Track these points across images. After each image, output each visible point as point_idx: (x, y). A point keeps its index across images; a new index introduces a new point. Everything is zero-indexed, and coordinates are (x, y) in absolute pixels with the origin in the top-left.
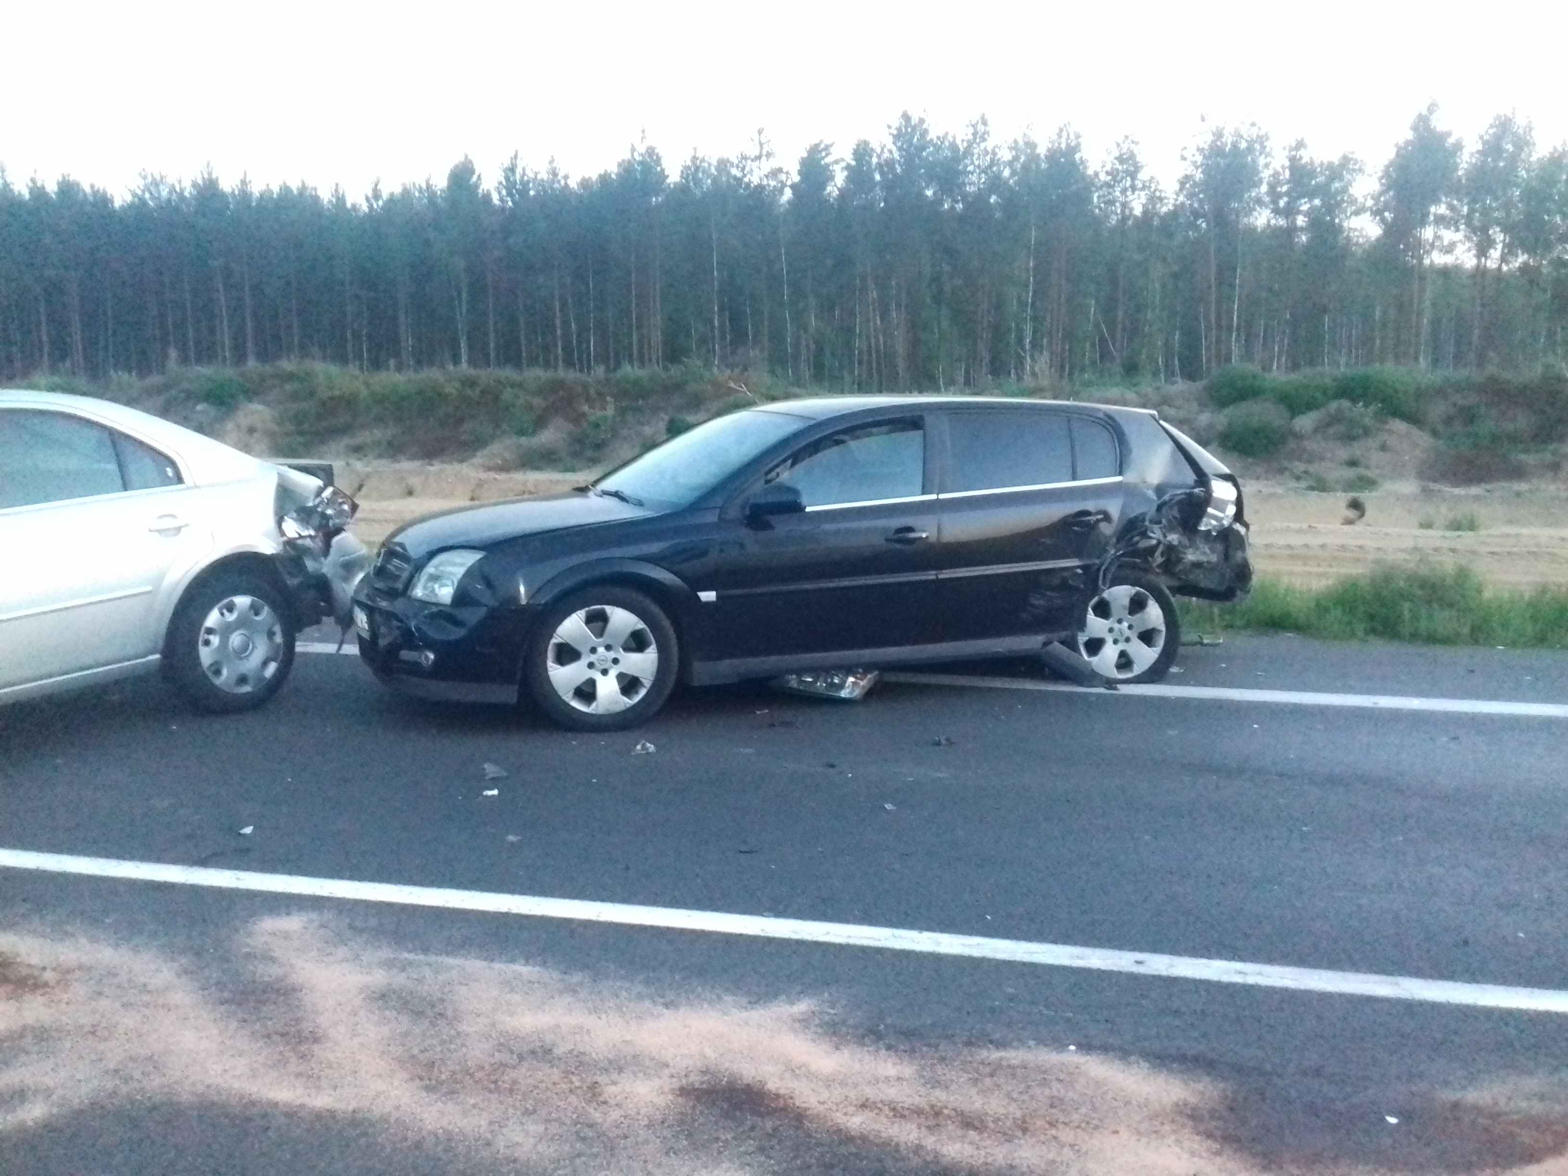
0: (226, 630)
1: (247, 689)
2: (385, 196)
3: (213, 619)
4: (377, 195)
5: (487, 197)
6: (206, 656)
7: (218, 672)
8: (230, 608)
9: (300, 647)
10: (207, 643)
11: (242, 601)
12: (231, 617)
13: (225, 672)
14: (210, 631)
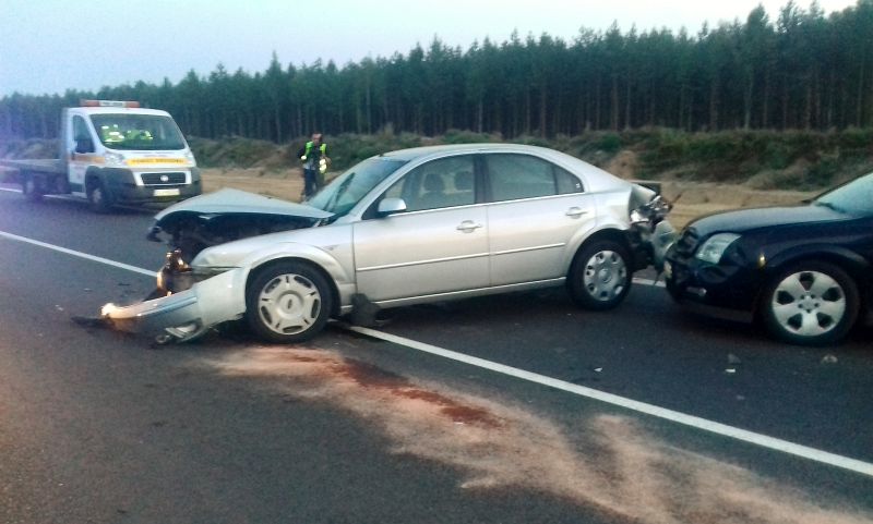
0: (598, 268)
1: (605, 299)
2: (709, 32)
3: (592, 261)
4: (705, 31)
5: (771, 28)
6: (587, 280)
7: (592, 289)
8: (601, 256)
9: (635, 280)
10: (588, 273)
11: (607, 253)
12: (602, 261)
13: (596, 289)
14: (590, 268)
